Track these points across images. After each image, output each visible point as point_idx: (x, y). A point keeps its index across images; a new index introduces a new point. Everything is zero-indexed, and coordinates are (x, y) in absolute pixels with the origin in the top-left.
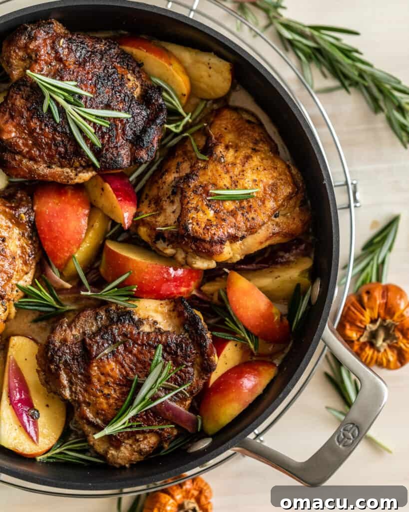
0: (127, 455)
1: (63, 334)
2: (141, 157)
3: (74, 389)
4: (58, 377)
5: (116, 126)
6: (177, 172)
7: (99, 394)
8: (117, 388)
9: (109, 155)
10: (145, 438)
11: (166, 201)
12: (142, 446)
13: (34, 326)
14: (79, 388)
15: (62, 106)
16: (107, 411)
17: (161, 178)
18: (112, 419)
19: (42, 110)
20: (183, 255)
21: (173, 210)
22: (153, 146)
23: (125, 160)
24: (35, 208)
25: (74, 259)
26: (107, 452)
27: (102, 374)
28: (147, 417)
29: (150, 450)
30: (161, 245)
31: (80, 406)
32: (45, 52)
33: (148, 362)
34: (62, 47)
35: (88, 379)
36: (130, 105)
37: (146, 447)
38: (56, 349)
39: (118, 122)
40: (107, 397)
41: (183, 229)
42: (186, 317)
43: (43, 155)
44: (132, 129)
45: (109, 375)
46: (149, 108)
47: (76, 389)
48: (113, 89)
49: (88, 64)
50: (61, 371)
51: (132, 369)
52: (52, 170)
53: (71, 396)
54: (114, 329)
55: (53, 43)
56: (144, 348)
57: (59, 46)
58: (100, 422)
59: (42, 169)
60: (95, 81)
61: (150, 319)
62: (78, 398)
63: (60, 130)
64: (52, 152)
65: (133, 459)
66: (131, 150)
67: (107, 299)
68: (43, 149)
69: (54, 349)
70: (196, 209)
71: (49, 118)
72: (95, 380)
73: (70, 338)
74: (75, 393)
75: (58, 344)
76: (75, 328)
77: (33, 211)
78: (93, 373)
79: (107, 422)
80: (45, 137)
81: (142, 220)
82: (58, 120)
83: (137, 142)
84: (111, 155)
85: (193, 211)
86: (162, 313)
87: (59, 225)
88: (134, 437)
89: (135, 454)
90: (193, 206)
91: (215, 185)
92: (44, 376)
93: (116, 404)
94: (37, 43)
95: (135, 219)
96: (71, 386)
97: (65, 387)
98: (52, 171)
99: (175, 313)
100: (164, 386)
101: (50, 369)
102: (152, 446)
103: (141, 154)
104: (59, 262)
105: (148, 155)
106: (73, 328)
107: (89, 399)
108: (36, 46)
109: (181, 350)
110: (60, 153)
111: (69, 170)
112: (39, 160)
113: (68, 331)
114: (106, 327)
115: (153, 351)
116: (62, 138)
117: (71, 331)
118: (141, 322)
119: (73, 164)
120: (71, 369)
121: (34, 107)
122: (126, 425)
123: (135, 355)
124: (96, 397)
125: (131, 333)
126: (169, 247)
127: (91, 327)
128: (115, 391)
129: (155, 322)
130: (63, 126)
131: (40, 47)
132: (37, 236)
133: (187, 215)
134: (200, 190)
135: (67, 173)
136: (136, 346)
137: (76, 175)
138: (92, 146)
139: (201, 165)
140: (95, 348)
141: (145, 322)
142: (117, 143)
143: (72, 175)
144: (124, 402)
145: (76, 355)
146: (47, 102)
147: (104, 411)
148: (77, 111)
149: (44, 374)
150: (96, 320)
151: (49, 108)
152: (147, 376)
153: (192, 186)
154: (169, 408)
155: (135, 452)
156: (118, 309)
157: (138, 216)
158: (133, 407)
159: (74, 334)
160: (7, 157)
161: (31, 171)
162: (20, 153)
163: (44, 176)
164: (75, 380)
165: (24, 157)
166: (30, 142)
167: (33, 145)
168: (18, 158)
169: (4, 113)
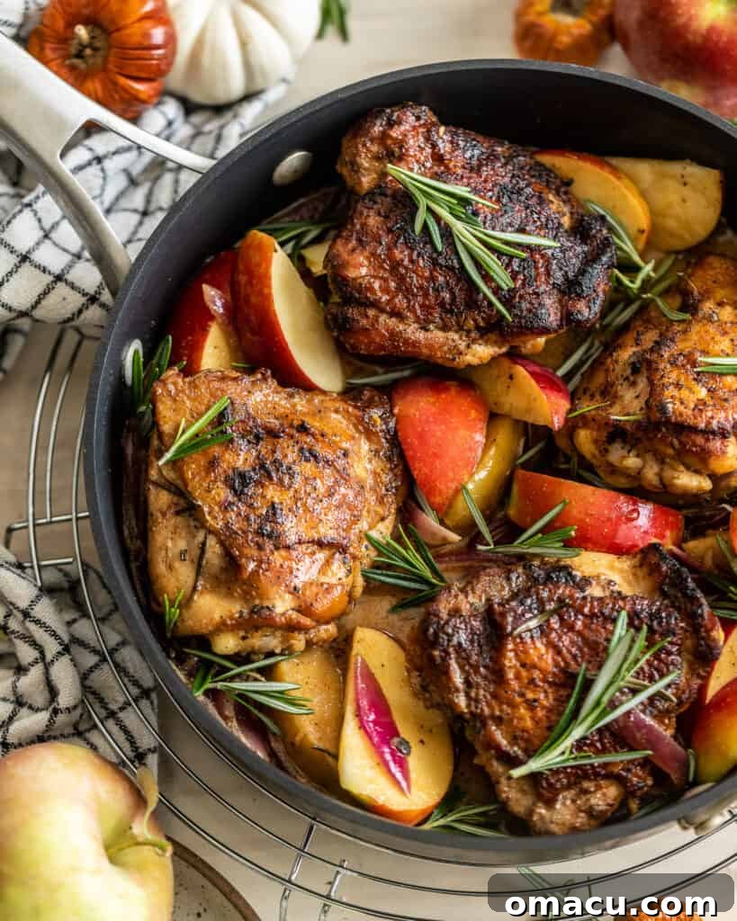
0: (568, 817)
1: (453, 602)
2: (579, 311)
3: (473, 694)
4: (446, 672)
5: (535, 262)
6: (637, 344)
7: (518, 699)
8: (550, 690)
9: (525, 305)
10: (599, 787)
11: (622, 385)
12: (593, 801)
13: (394, 618)
14: (482, 692)
15: (445, 223)
16: (532, 732)
17: (611, 355)
18: (540, 746)
19: (413, 231)
20: (656, 469)
21: (636, 394)
22: (598, 296)
23: (552, 315)
24: (396, 411)
25: (464, 493)
26: (531, 812)
27: (524, 666)
28: (603, 744)
29: (607, 811)
30: (617, 454)
31: (484, 725)
32: (414, 143)
33: (601, 643)
34: (442, 138)
35: (498, 675)
36: (557, 234)
37: (600, 803)
38: (442, 622)
39: (537, 256)
40: (531, 704)
41: (658, 411)
42: (664, 574)
43: (413, 307)
44: (561, 269)
45: (535, 666)
46: (586, 244)
47: (477, 694)
48: (527, 208)
49: (485, 169)
50: (450, 659)
51: (574, 657)
52: (429, 333)
53: (468, 706)
54: (541, 592)
55: (429, 131)
56: (595, 621)
57: (438, 136)
58: (519, 752)
59: (412, 331)
60: (498, 193)
61: (603, 577)
62: (482, 710)
63: (443, 263)
64: (429, 300)
65: (577, 825)
66: (560, 301)
67: (525, 551)
68: (415, 296)
69: (439, 623)
70: (678, 386)
71: (426, 243)
72: (511, 675)
73: (465, 608)
74: (477, 701)
75: (444, 615)
76: (474, 593)
77: (393, 415)
78: (507, 663)
79: (531, 752)
80: (418, 275)
81: (583, 416)
82: (439, 246)
83: (571, 289)
84: (528, 305)
85: (671, 388)
86: (621, 571)
87: (438, 434)
88: (579, 785)
89: (582, 815)
90: (671, 381)
91: (705, 352)
92: (419, 679)
93: (548, 717)
94: (402, 128)
95: (570, 416)
96: (468, 690)
97: (457, 690)
98: (429, 335)
99: (645, 569)
100: (632, 686)
101: (431, 659)
102: (611, 802)
103: (579, 306)
104: (438, 500)
105: (590, 310)
106: (470, 592)
107: (501, 710)
108: (402, 133)
109: (660, 623)
110: (442, 304)
111: (456, 337)
112: (408, 314)
113: (461, 597)
114: (528, 590)
115: (610, 627)
116: (445, 277)
117: (467, 597)
118: (586, 581)
119: (464, 321)
120: (468, 658)
121: (399, 225)
122: (565, 756)
123: (579, 633)
124: (513, 705)
125: (571, 597)
126: (631, 455)
127: (500, 591)
128: (547, 697)
129: (610, 582)
130: (448, 257)
131: (406, 135)
132: (402, 456)
133: (661, 394)
134: (681, 360)
135: (453, 341)
136: (580, 617)
137: (468, 346)
138: (497, 290)
139: (677, 328)
140: (510, 619)
141: (594, 583)
142: (537, 287)
143: (462, 345)
144: (560, 714)
145: (475, 634)
146: (421, 216)
147: (527, 731)
148: (471, 230)
149: (419, 676)
150: (509, 579)
151: (425, 227)
152: (600, 667)
153: (666, 355)
154: (640, 725)
155: (581, 811)
156: (543, 563)
157: (575, 410)
158: (579, 721)
159: (471, 602)
160: (352, 312)
161: (393, 335)
162: (375, 304)
163: (415, 344)
164: (476, 679)
165: (382, 311)
166: (393, 284)
167: (398, 289)
168: (371, 313)
169: (348, 240)
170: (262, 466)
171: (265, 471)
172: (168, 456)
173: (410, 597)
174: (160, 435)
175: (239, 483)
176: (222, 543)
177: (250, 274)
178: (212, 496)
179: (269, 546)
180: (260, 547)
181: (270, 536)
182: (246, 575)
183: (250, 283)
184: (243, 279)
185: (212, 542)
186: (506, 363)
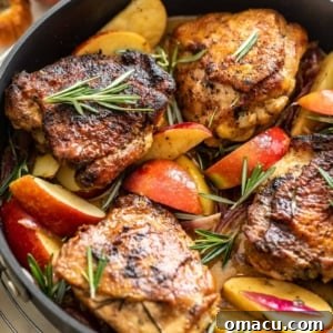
2: (169, 86)
3: (303, 255)
4: (287, 256)
6: (197, 80)
7: (321, 238)
8: (327, 223)
11: (213, 97)
14: (305, 250)
19: (81, 115)
20: (263, 111)
21: (224, 93)
25: (202, 195)
27: (308, 224)
30: (243, 121)
31: (319, 261)
34: (45, 75)
35: (303, 238)
38: (263, 241)
39: (130, 82)
40: (327, 235)
43: (112, 144)
44: (143, 78)
45: (312, 221)
46: (136, 64)
47: (305, 253)
50: (282, 250)
52: (127, 149)
53: (306, 260)
54: (280, 194)
55: (38, 77)
57: (43, 75)
59: (121, 154)
61: (292, 168)
63: (105, 116)
64: (115, 135)
66: (157, 90)
68: (108, 139)
70: (238, 72)
71: (90, 115)
72: (309, 233)
73: (263, 228)
74: (307, 255)
75: (259, 238)
77: (143, 196)
78: (302, 230)
80: (100, 130)
81: (214, 122)
82: (96, 111)
85: (238, 75)
86: (293, 160)
90: (233, 74)
91: (230, 53)
94: (28, 85)
95: (209, 127)
96: (299, 255)
97: (296, 259)
99: (300, 151)
103: (166, 84)
105: (171, 82)
107: (320, 249)
108: (30, 86)
110: (121, 132)
111: (136, 140)
112: (113, 148)
114: (274, 198)
116: (111, 121)
118: (289, 174)
119: (134, 131)
120: (287, 244)
121: (73, 119)
123: (311, 193)
124: (322, 242)
125: (292, 185)
126: (249, 115)
129: (296, 166)
130: (104, 112)
131: (33, 86)
132: (164, 206)
134: (226, 65)
135: (137, 143)
136: (304, 187)
137: (144, 140)
139: (206, 58)
140: (284, 213)
141: (291, 172)
142: (145, 92)
143: (141, 142)
145: (278, 232)
146: (78, 107)
148: (100, 93)
151: (84, 109)
153: (217, 69)
157: (208, 124)
159: (261, 224)
160: (90, 170)
161: (116, 162)
162: (97, 157)
163: (126, 158)
164: (298, 248)
165: (102, 157)
166: (95, 143)
167: (99, 143)
168: (98, 162)
169: (59, 144)
170: (130, 258)
171: (133, 258)
172: (93, 290)
173: (224, 257)
174: (79, 287)
175: (130, 272)
176: (151, 301)
177: (33, 198)
178: (126, 288)
179: (169, 283)
180: (167, 287)
181: (165, 278)
182: (174, 302)
183: (36, 201)
184: (31, 204)
185: (148, 305)
186: (159, 136)
